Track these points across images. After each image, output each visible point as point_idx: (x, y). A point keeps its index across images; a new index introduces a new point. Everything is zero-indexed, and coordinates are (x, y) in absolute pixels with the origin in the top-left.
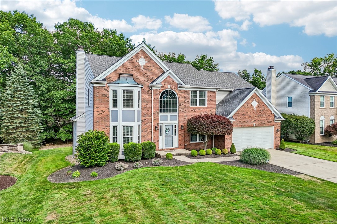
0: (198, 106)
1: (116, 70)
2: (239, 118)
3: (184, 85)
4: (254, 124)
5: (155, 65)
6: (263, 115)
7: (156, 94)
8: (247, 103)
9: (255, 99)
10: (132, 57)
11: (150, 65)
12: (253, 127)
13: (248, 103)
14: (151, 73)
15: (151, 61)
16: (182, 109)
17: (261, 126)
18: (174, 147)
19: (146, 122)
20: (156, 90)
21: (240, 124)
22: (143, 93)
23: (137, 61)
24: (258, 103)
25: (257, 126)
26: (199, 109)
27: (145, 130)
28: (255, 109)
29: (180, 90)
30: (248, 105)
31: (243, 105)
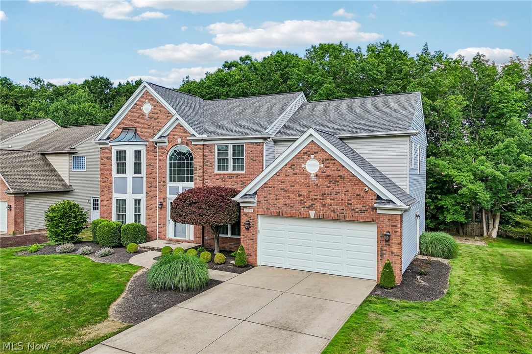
0: (230, 170)
1: (119, 124)
2: (273, 196)
3: (198, 136)
4: (312, 213)
5: (163, 110)
6: (337, 193)
7: (162, 154)
8: (291, 165)
9: (312, 156)
10: (136, 104)
11: (157, 110)
12: (308, 218)
13: (294, 165)
14: (158, 122)
15: (157, 105)
16: (198, 176)
17: (331, 220)
18: (187, 239)
19: (151, 194)
20: (162, 147)
21: (274, 209)
22: (147, 153)
23: (141, 108)
24: (322, 165)
25: (319, 218)
26: (231, 176)
27: (150, 207)
28: (313, 178)
29: (196, 145)
30: (293, 169)
31: (281, 170)
